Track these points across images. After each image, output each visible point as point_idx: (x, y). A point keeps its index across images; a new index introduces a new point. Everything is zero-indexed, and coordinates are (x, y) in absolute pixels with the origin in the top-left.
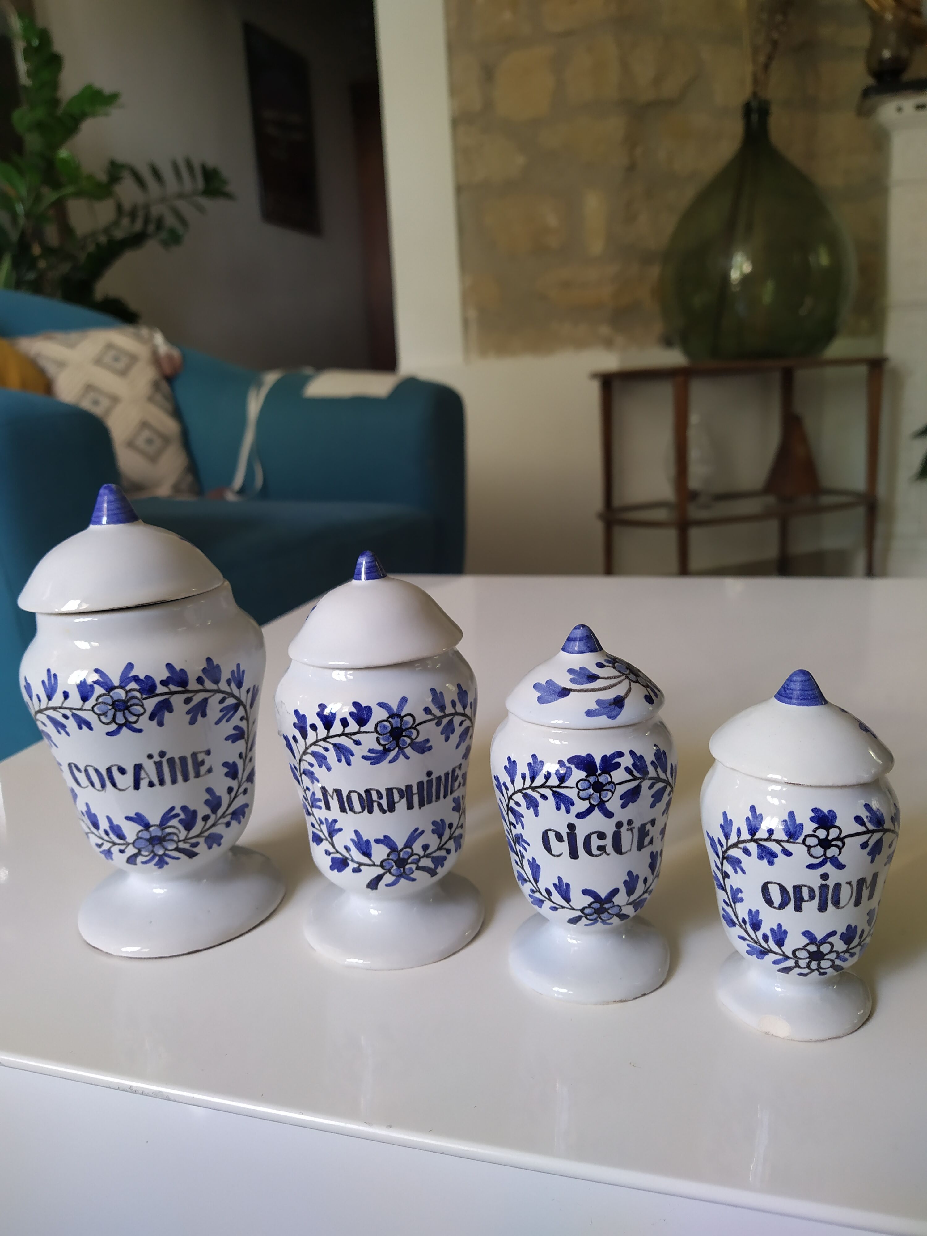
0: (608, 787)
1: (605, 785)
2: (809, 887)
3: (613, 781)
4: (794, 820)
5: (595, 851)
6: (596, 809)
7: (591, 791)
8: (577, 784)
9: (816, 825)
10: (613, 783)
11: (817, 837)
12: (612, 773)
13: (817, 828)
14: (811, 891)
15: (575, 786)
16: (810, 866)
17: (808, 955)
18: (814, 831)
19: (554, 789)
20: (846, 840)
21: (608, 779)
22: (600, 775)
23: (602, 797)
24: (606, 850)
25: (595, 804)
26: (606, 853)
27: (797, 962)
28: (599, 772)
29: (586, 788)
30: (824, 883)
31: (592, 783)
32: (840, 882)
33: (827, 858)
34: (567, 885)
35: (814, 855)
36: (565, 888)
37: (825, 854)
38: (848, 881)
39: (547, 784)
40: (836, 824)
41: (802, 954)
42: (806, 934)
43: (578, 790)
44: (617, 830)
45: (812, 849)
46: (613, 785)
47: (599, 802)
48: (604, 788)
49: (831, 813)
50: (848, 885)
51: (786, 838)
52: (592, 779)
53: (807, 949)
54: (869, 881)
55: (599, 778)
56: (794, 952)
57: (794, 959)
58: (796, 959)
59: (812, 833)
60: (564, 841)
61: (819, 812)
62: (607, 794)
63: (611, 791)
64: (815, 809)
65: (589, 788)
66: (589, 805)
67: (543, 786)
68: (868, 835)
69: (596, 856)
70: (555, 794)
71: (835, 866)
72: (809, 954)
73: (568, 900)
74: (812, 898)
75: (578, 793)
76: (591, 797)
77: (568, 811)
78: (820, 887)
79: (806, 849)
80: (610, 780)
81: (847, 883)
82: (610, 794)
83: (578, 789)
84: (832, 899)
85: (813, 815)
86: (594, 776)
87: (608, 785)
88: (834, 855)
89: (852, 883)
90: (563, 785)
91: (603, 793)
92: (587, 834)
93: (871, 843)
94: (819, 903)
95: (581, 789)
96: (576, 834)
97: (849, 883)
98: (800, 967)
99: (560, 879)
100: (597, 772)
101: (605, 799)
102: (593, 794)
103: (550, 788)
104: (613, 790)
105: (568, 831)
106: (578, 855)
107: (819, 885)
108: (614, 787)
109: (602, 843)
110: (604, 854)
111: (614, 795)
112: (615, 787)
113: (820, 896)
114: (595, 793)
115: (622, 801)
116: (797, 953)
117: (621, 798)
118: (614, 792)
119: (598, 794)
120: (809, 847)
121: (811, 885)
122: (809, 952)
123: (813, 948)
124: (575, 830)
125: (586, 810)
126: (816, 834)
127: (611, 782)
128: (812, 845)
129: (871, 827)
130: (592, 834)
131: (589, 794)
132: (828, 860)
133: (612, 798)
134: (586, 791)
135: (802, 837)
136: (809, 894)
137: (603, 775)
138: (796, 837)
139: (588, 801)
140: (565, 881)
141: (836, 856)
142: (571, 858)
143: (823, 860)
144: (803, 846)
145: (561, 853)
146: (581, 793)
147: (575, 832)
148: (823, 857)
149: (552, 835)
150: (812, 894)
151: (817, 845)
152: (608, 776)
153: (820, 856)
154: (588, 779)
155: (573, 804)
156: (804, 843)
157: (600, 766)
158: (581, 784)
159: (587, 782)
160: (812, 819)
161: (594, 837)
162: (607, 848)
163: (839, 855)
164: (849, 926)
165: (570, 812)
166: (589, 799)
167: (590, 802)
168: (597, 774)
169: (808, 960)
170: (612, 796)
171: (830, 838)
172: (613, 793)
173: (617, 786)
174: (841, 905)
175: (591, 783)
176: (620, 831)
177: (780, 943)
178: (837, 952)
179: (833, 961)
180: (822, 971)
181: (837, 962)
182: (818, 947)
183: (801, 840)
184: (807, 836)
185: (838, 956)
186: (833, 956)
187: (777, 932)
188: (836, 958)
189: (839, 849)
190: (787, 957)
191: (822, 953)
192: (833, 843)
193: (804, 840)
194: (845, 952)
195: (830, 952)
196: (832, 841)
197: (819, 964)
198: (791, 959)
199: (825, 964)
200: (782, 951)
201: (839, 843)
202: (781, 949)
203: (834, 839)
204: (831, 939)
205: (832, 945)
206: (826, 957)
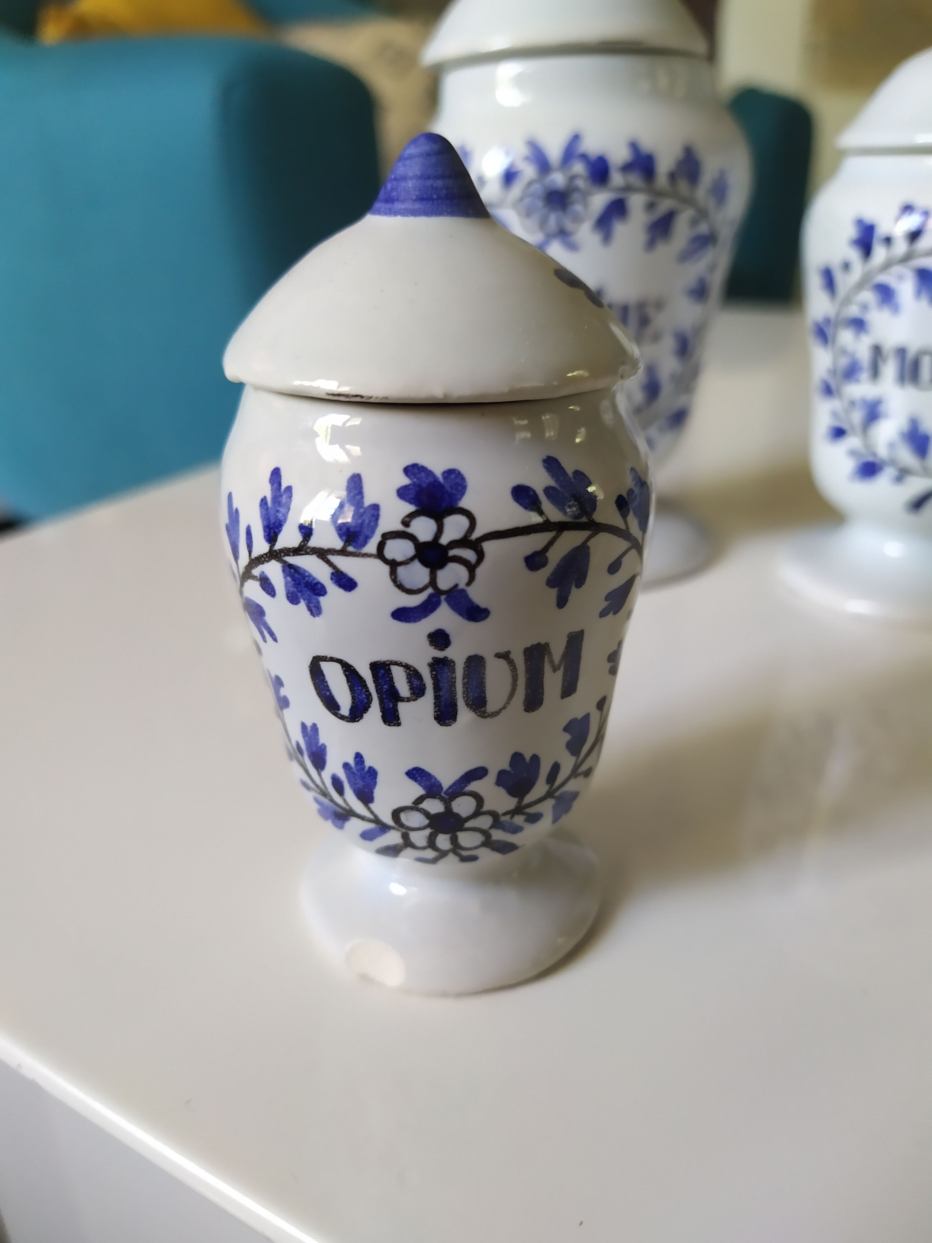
2: (407, 667)
4: (358, 497)
9: (411, 508)
11: (412, 538)
13: (412, 516)
14: (413, 674)
16: (401, 615)
17: (427, 822)
18: (406, 523)
20: (487, 546)
27: (405, 837)
30: (440, 654)
32: (480, 653)
33: (438, 592)
35: (408, 586)
37: (433, 582)
38: (502, 650)
40: (464, 503)
41: (414, 819)
42: (416, 774)
45: (400, 570)
49: (453, 476)
50: (502, 662)
51: (338, 544)
53: (422, 809)
54: (558, 650)
56: (396, 814)
57: (398, 830)
58: (404, 830)
59: (400, 527)
61: (423, 474)
64: (415, 466)
68: (545, 537)
71: (461, 614)
72: (428, 818)
74: (418, 691)
78: (431, 665)
79: (386, 569)
81: (498, 656)
84: (466, 693)
85: (405, 481)
88: (456, 585)
89: (512, 656)
93: (555, 556)
94: (436, 705)
97: (505, 656)
98: (413, 846)
107: (430, 660)
113: (437, 688)
116: (403, 817)
120: (393, 565)
121: (410, 663)
122: (426, 814)
123: (434, 806)
126: (410, 530)
128: (399, 559)
129: (553, 513)
132: (443, 597)
135: (375, 540)
136: (410, 682)
138: (361, 538)
141: (462, 586)
143: (431, 596)
144: (378, 563)
148: (430, 591)
150: (416, 682)
151: (412, 559)
153: (420, 586)
156: (380, 554)
160: (402, 493)
163: (469, 584)
164: (517, 758)
169: (428, 831)
171: (444, 540)
174: (491, 707)
177: (366, 797)
178: (494, 815)
179: (485, 833)
180: (464, 853)
181: (498, 835)
182: (447, 803)
183: (371, 547)
184: (386, 536)
185: (497, 823)
186: (484, 822)
187: (355, 771)
188: (492, 827)
189: (472, 568)
190: (383, 828)
191: (457, 816)
192: (452, 553)
193: (381, 546)
194: (513, 813)
195: (477, 813)
196: (452, 548)
197: (454, 841)
198: (393, 828)
199: (466, 839)
200: (372, 812)
201: (469, 555)
202: (369, 809)
203: (454, 544)
204: (474, 786)
205: (479, 799)
206: (468, 825)
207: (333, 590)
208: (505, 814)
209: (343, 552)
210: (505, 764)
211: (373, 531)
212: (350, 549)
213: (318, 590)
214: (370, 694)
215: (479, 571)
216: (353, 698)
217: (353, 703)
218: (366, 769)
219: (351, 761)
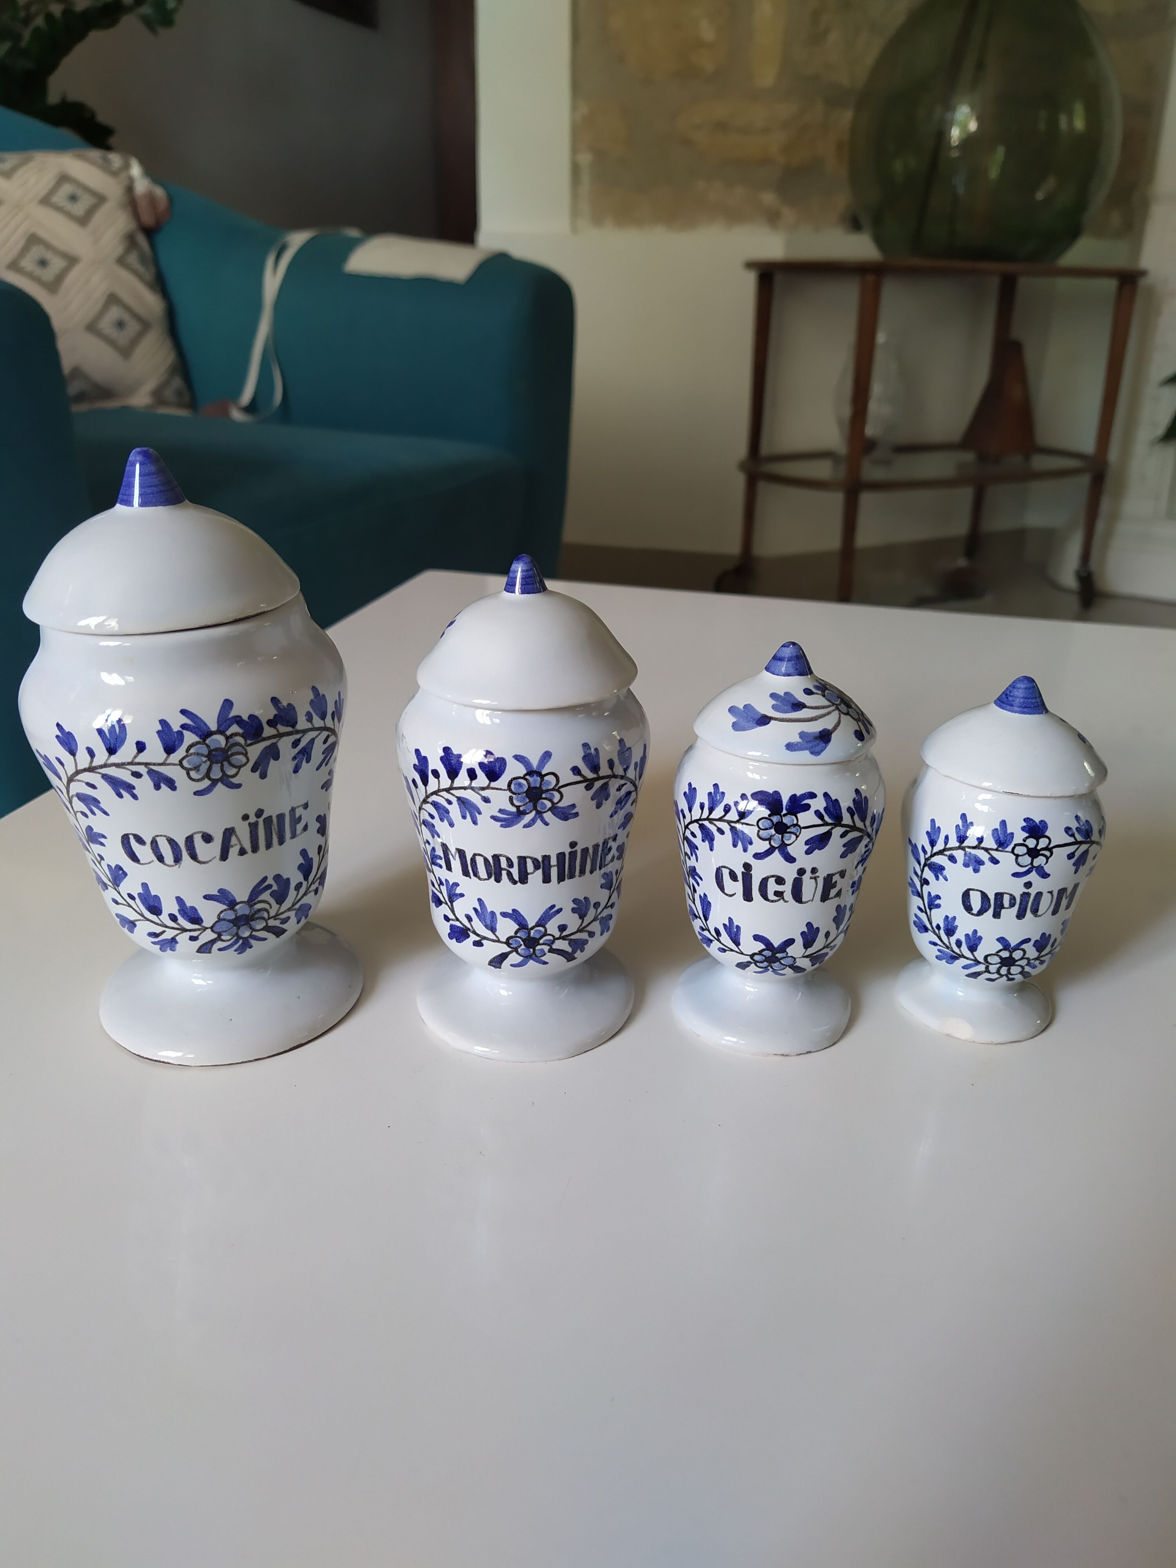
0: (792, 829)
1: (789, 827)
2: (1011, 895)
3: (799, 823)
4: (1005, 828)
5: (771, 896)
6: (777, 851)
7: (773, 831)
8: (758, 822)
9: (1026, 834)
10: (799, 826)
11: (1026, 846)
12: (799, 815)
13: (1027, 838)
14: (1013, 898)
15: (755, 824)
16: (1016, 875)
17: (1000, 961)
18: (1024, 839)
19: (733, 825)
20: (1055, 850)
21: (793, 821)
22: (785, 815)
23: (784, 839)
24: (783, 897)
25: (776, 846)
26: (784, 900)
27: (987, 968)
28: (784, 812)
29: (767, 827)
30: (1026, 891)
31: (775, 823)
32: (1043, 891)
33: (1033, 867)
34: (738, 927)
35: (1021, 864)
36: (735, 930)
37: (1032, 863)
38: (1051, 890)
39: (726, 818)
40: (1047, 832)
41: (995, 960)
42: (1001, 940)
43: (758, 829)
44: (798, 876)
45: (1020, 858)
46: (798, 828)
47: (781, 845)
48: (788, 830)
49: (1043, 823)
50: (1049, 895)
51: (995, 847)
52: (775, 819)
53: (1000, 956)
54: (1069, 891)
55: (783, 818)
56: (986, 958)
57: (985, 964)
58: (987, 965)
59: (1022, 842)
60: (738, 881)
61: (1031, 820)
62: (791, 837)
63: (795, 834)
64: (1029, 818)
65: (771, 828)
66: (769, 846)
67: (720, 819)
68: (1076, 846)
69: (772, 901)
70: (733, 829)
71: (1039, 875)
72: (1000, 959)
73: (737, 944)
74: (1012, 905)
75: (759, 831)
76: (772, 838)
77: (745, 850)
78: (1021, 895)
79: (1014, 857)
80: (795, 822)
81: (1049, 892)
82: (794, 837)
83: (759, 827)
84: (1032, 907)
85: (1025, 823)
86: (779, 816)
87: (792, 827)
88: (1040, 865)
89: (1054, 892)
90: (742, 821)
91: (786, 835)
92: (764, 877)
93: (1077, 854)
94: (1018, 911)
95: (763, 828)
96: (751, 874)
97: (1051, 892)
98: (989, 972)
99: (730, 920)
100: (782, 812)
101: (787, 842)
102: (775, 834)
103: (729, 822)
104: (798, 834)
105: (744, 871)
106: (752, 898)
107: (1021, 893)
108: (799, 830)
109: (780, 888)
110: (782, 900)
111: (798, 839)
112: (801, 831)
113: (1021, 904)
114: (777, 834)
115: (807, 847)
116: (989, 959)
117: (807, 843)
118: (799, 835)
119: (780, 836)
120: (1017, 856)
121: (1013, 894)
122: (1001, 957)
123: (1005, 954)
124: (751, 871)
125: (765, 851)
126: (1026, 843)
127: (797, 825)
128: (1020, 854)
129: (1079, 838)
130: (769, 878)
131: (770, 834)
132: (1034, 870)
133: (796, 842)
134: (768, 831)
135: (1011, 846)
136: (1010, 901)
137: (789, 816)
138: (1005, 844)
139: (767, 842)
140: (736, 923)
141: (1042, 865)
142: (744, 900)
143: (1029, 869)
144: (1011, 855)
145: (734, 893)
146: (761, 832)
147: (751, 873)
148: (1030, 866)
149: (726, 873)
150: (1013, 901)
151: (1025, 854)
152: (794, 817)
153: (1027, 864)
154: (771, 818)
155: (751, 843)
156: (1013, 852)
157: (786, 806)
158: (763, 822)
159: (769, 822)
160: (1023, 827)
161: (771, 882)
162: (785, 894)
163: (1045, 864)
164: (1043, 935)
165: (747, 851)
166: (769, 839)
167: (770, 843)
168: (782, 814)
169: (999, 965)
170: (796, 840)
171: (1039, 848)
172: (797, 837)
173: (802, 830)
174: (1041, 913)
175: (773, 823)
176: (802, 878)
177: (973, 948)
178: (1028, 959)
179: (1023, 967)
180: (1011, 976)
181: (1027, 969)
182: (1011, 953)
183: (1009, 849)
184: (1016, 845)
185: (1028, 964)
186: (1023, 962)
187: (971, 937)
188: (1026, 965)
189: (1047, 858)
190: (978, 962)
191: (1014, 958)
192: (1041, 852)
193: (1013, 849)
194: (1036, 959)
195: (1022, 958)
196: (1041, 851)
197: (1009, 970)
198: (982, 963)
199: (1015, 970)
200: (974, 956)
201: (1047, 853)
202: (973, 954)
203: (1043, 849)
204: (1023, 946)
205: (1024, 951)
206: (1017, 963)
207: (988, 864)
208: (1033, 959)
209: (997, 850)
210: (1038, 938)
211: (1011, 843)
212: (1000, 849)
213: (980, 862)
214: (990, 905)
215: (1050, 860)
216: (982, 906)
217: (981, 908)
218: (977, 937)
219: (970, 933)
